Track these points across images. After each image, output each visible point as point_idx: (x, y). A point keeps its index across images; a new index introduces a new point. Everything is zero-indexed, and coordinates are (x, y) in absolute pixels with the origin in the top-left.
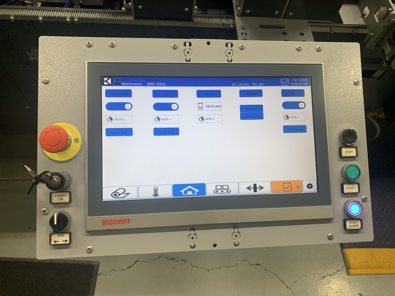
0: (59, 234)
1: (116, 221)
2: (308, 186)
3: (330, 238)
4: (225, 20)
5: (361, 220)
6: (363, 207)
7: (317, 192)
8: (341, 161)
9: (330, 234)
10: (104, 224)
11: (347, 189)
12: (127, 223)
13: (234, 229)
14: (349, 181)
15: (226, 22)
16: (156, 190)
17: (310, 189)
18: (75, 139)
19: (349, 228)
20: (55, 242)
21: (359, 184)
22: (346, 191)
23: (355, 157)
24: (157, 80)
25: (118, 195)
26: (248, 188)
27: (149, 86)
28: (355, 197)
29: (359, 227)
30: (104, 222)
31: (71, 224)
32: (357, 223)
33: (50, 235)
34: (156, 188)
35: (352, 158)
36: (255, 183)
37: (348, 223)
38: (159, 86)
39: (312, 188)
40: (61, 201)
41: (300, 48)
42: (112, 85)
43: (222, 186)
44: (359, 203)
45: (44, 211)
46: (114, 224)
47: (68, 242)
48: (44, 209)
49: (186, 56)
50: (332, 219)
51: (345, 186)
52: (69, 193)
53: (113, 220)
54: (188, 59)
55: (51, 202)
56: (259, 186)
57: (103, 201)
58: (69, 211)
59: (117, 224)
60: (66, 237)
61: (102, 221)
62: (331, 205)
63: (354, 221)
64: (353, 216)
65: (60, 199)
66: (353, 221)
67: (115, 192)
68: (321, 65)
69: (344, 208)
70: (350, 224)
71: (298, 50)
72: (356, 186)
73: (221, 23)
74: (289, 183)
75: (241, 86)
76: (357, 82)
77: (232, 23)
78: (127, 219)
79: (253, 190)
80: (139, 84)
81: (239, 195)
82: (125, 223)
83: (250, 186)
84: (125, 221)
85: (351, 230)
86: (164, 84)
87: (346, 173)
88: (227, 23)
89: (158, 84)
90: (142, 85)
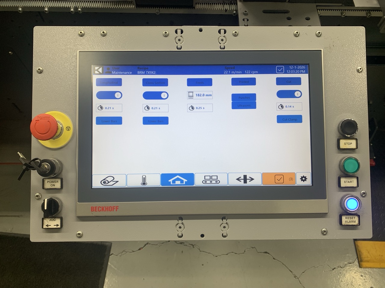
0: (51, 219)
1: (105, 207)
2: (302, 179)
3: (324, 233)
4: (228, 6)
5: (359, 216)
6: (361, 202)
7: (311, 185)
8: (339, 153)
9: (324, 229)
10: (93, 210)
11: (345, 182)
12: (115, 210)
13: (222, 220)
14: (347, 175)
15: (228, 8)
16: (144, 179)
17: (304, 182)
18: (67, 128)
19: (345, 223)
20: (47, 226)
21: (357, 178)
22: (343, 184)
23: (354, 149)
24: (147, 69)
25: (107, 182)
26: (238, 179)
27: (139, 74)
28: (353, 191)
29: (357, 223)
30: (93, 209)
31: (63, 209)
32: (354, 218)
33: (43, 219)
34: (144, 177)
35: (352, 150)
36: (245, 174)
37: (344, 218)
38: (149, 74)
39: (306, 181)
40: (53, 187)
41: (298, 33)
42: (103, 73)
43: (211, 177)
44: (357, 198)
45: (37, 196)
46: (102, 211)
47: (59, 227)
48: (38, 194)
49: (177, 43)
50: (327, 213)
51: (343, 180)
52: (60, 179)
53: (102, 207)
54: (179, 47)
55: (43, 188)
56: (250, 177)
57: (93, 188)
58: (60, 197)
59: (106, 211)
60: (58, 222)
61: (92, 207)
62: (326, 198)
63: (351, 216)
64: (349, 211)
65: (52, 185)
66: (349, 216)
67: (104, 180)
68: (320, 51)
69: (340, 203)
70: (347, 220)
71: (296, 35)
72: (355, 180)
73: (224, 9)
74: (282, 175)
75: (234, 74)
76: (361, 69)
77: (235, 9)
78: (115, 207)
79: (243, 181)
80: (129, 73)
81: (228, 185)
82: (113, 211)
83: (240, 177)
84: (113, 209)
85: (347, 225)
86: (154, 73)
87: (344, 166)
88: (230, 9)
89: (148, 72)
90: (132, 74)
